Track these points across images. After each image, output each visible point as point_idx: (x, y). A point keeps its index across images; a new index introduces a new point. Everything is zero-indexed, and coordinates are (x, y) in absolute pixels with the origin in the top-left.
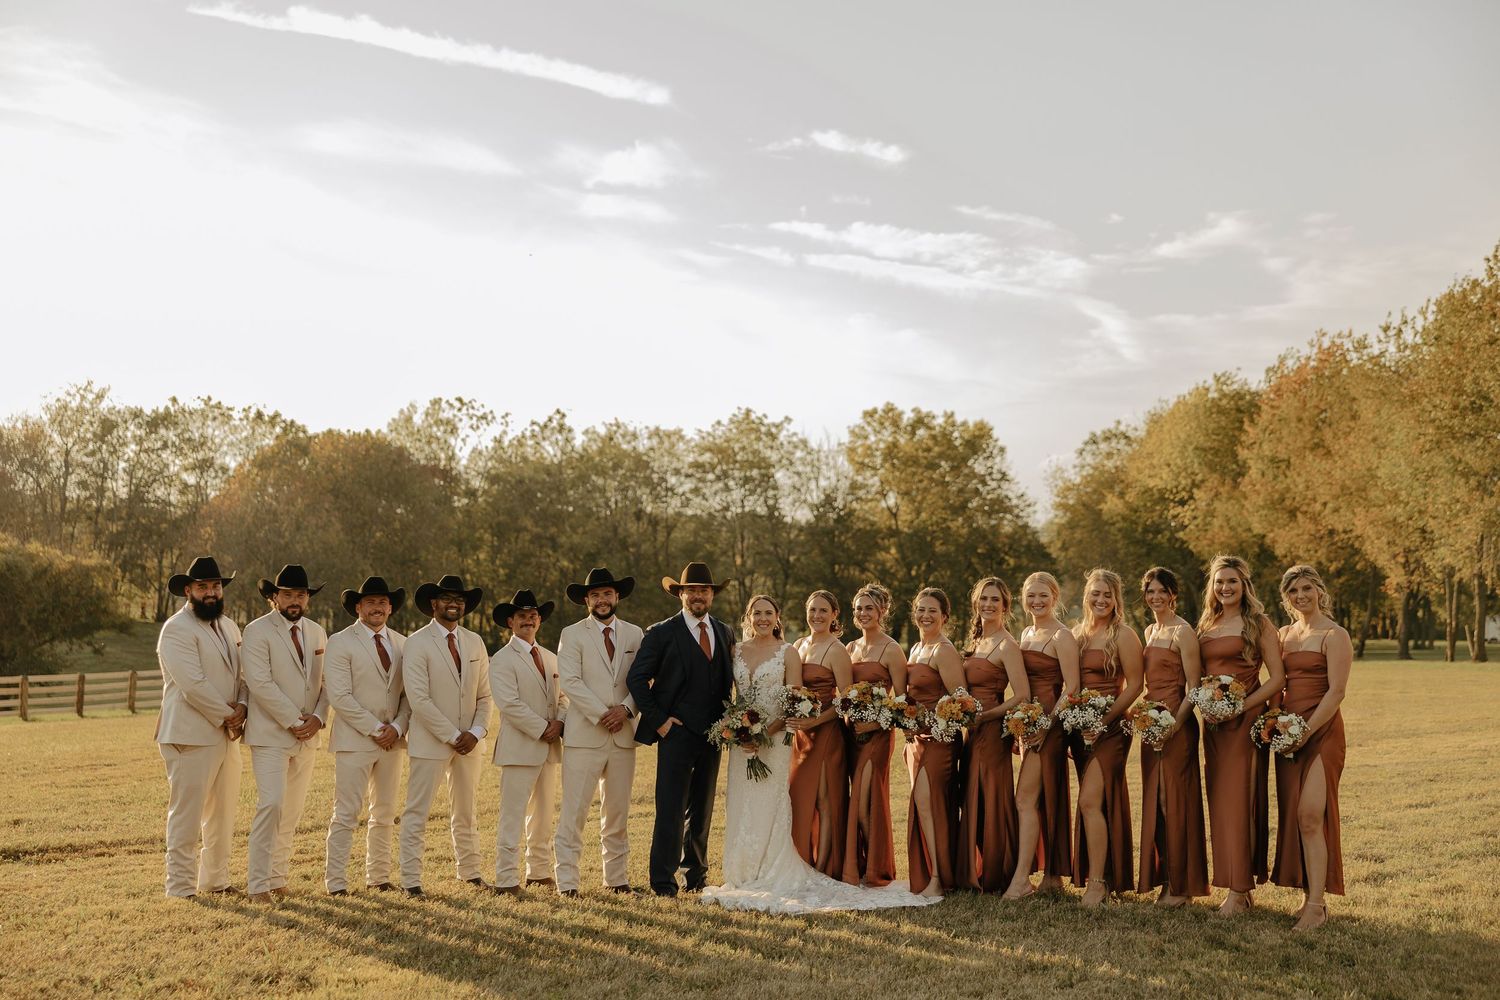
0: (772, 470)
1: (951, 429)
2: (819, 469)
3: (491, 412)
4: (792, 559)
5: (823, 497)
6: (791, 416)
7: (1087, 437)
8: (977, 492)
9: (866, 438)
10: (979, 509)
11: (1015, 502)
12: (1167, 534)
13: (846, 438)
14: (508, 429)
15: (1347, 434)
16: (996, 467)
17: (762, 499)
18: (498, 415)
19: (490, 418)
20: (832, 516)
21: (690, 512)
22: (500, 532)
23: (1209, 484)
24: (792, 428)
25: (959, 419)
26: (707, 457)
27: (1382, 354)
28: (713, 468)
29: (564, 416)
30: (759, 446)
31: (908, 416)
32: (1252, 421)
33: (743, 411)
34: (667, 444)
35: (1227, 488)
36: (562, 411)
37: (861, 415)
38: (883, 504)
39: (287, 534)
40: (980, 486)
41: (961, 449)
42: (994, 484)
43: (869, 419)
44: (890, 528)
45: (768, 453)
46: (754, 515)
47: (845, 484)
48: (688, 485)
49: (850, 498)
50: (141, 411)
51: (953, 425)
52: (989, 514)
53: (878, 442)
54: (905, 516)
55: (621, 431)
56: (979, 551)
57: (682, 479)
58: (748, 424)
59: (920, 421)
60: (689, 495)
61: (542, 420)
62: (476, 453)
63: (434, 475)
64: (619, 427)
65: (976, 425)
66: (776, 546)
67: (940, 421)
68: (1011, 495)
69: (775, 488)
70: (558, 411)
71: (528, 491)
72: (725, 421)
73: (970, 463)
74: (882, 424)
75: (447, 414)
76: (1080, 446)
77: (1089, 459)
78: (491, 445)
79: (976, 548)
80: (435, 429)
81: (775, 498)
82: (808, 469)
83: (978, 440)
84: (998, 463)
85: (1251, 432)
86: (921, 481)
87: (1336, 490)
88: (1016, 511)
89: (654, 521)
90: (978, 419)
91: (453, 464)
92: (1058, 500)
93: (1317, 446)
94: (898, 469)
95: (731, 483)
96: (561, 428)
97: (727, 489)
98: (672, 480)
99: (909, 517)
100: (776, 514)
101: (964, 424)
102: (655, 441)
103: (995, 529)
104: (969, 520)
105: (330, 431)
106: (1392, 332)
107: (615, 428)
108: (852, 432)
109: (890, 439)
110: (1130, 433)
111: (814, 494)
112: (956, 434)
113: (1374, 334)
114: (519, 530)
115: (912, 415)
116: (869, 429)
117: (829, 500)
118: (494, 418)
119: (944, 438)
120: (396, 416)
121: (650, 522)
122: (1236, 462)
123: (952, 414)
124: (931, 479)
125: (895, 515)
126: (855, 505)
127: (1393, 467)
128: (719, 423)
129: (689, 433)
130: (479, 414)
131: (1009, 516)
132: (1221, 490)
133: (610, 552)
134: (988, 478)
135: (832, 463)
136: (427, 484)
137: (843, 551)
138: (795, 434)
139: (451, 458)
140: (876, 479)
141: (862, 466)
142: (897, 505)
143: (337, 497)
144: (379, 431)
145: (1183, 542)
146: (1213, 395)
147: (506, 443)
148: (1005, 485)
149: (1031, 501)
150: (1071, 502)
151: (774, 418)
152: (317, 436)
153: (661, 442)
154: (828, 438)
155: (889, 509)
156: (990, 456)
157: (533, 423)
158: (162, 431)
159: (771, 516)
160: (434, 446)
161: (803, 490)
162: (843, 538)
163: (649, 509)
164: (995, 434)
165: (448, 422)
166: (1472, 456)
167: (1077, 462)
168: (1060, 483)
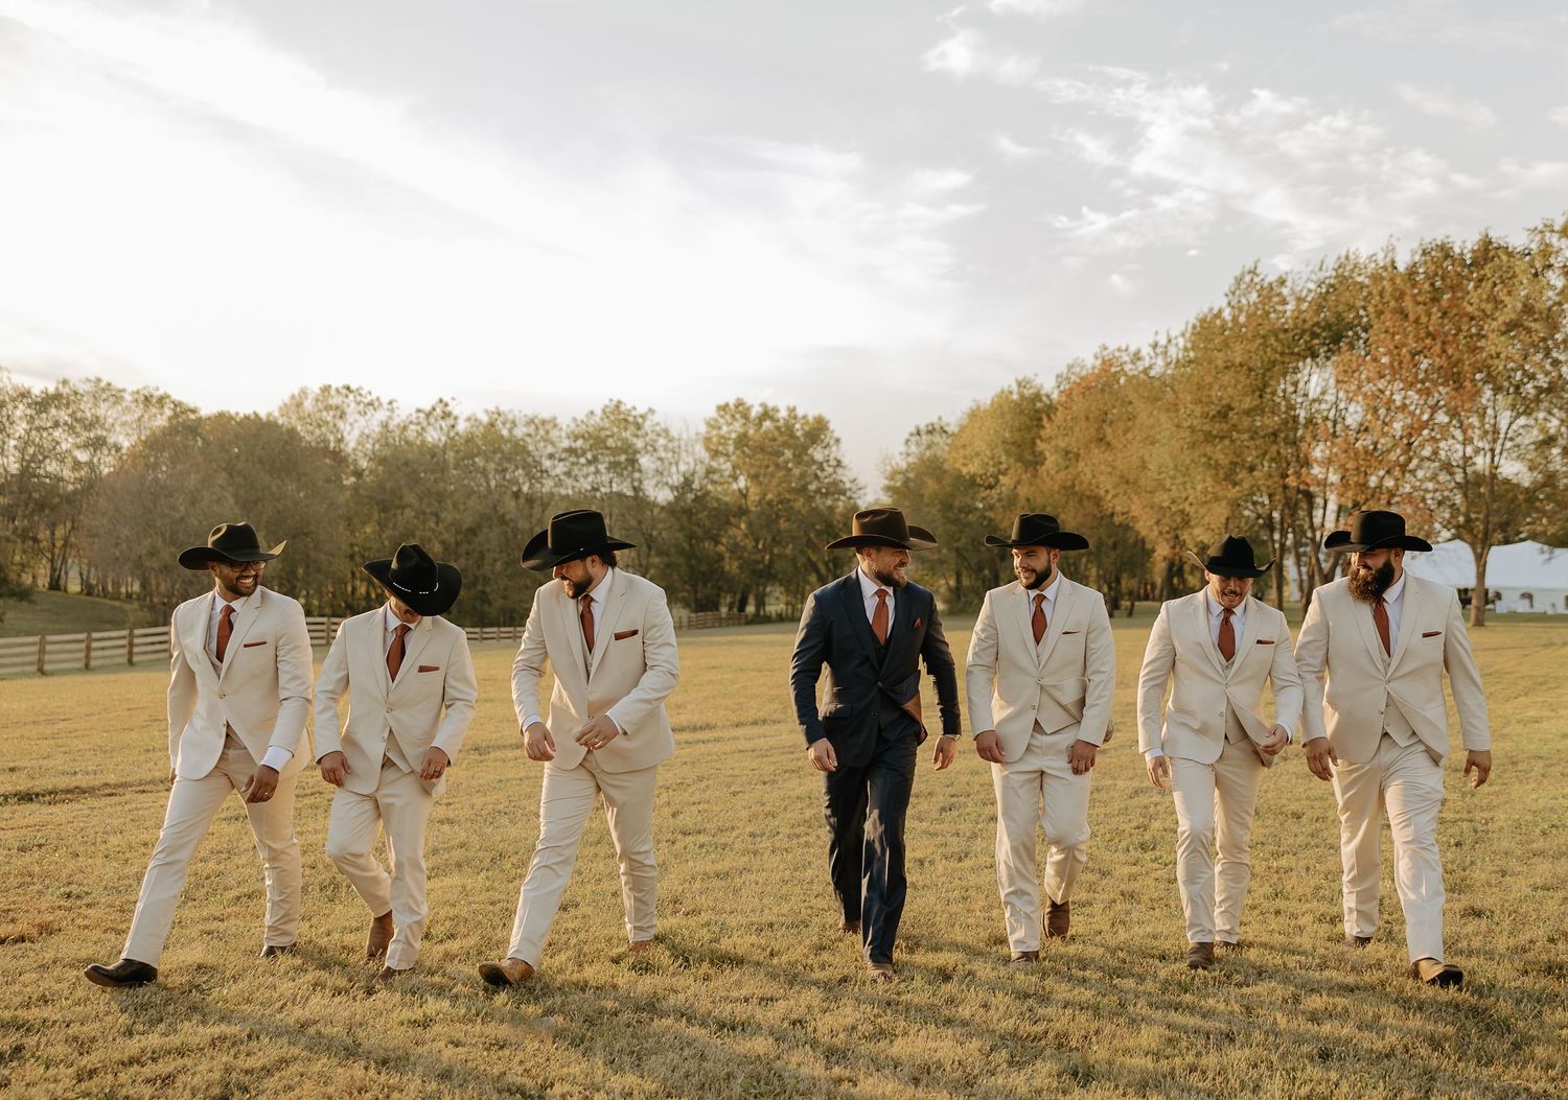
0: (638, 456)
1: (793, 421)
2: (679, 454)
3: (378, 399)
4: (655, 533)
5: (682, 479)
6: (654, 408)
7: (914, 430)
8: (816, 476)
9: (720, 428)
10: (818, 491)
11: (848, 485)
12: (978, 514)
13: (703, 429)
14: (395, 415)
15: (1126, 432)
16: (832, 456)
17: (629, 480)
18: (385, 401)
19: (376, 404)
20: (691, 496)
21: (563, 492)
22: (384, 508)
23: (1012, 471)
24: (655, 418)
25: (800, 413)
26: (580, 443)
27: (1150, 367)
28: (584, 453)
29: (446, 405)
30: (626, 435)
31: (755, 411)
32: (1049, 418)
33: (614, 403)
34: (542, 432)
35: (1029, 475)
36: (445, 399)
37: (714, 408)
38: (735, 486)
39: (182, 508)
40: (819, 472)
41: (802, 439)
42: (830, 470)
43: (722, 413)
44: (740, 508)
45: (635, 440)
46: (620, 495)
47: (701, 470)
48: (561, 468)
49: (705, 481)
50: (29, 392)
51: (795, 417)
52: (826, 495)
53: (730, 432)
54: (753, 497)
55: (501, 419)
56: (818, 527)
57: (556, 462)
58: (618, 415)
59: (766, 414)
60: (562, 477)
61: (428, 408)
62: (365, 437)
63: (325, 456)
64: (499, 414)
65: (815, 419)
66: (640, 522)
67: (783, 414)
68: (844, 479)
69: (640, 471)
70: (441, 401)
71: (415, 471)
72: (598, 412)
73: (810, 451)
74: (733, 416)
75: (335, 401)
76: (907, 436)
77: (913, 448)
78: (378, 429)
79: (814, 525)
80: (324, 414)
81: (641, 482)
82: (670, 455)
83: (818, 431)
84: (834, 452)
85: (1048, 429)
86: (767, 467)
87: (1116, 479)
88: (848, 494)
89: (530, 500)
90: (816, 413)
91: (342, 446)
92: (887, 482)
93: (1101, 440)
94: (748, 456)
95: (602, 468)
96: (446, 415)
97: (597, 472)
98: (547, 463)
99: (757, 498)
100: (641, 494)
101: (804, 417)
102: (531, 429)
103: (831, 509)
104: (810, 499)
105: (221, 415)
106: (1159, 350)
107: (496, 416)
108: (708, 424)
109: (741, 430)
110: (946, 428)
111: (675, 478)
112: (798, 426)
113: (1146, 351)
114: (404, 508)
115: (760, 410)
116: (721, 421)
117: (687, 483)
118: (381, 404)
119: (789, 430)
120: (287, 401)
121: (527, 500)
122: (1033, 453)
123: (794, 409)
124: (777, 466)
125: (745, 496)
126: (710, 487)
127: (1160, 457)
128: (592, 413)
129: (565, 421)
130: (366, 401)
131: (842, 498)
132: (1024, 477)
133: (490, 527)
134: (825, 465)
135: (690, 449)
136: (318, 464)
137: (699, 526)
138: (657, 424)
139: (340, 440)
140: (729, 464)
141: (715, 454)
142: (747, 489)
143: (231, 475)
144: (269, 415)
145: (991, 520)
146: (1015, 397)
147: (391, 427)
148: (840, 471)
149: (861, 485)
150: (898, 484)
151: (641, 410)
152: (209, 418)
153: (537, 429)
154: (687, 428)
155: (740, 490)
156: (828, 445)
157: (419, 411)
158: (53, 411)
159: (636, 497)
160: (323, 429)
161: (666, 473)
162: (700, 516)
163: (525, 489)
164: (831, 426)
165: (337, 408)
166: (1220, 453)
167: (903, 449)
168: (889, 468)
